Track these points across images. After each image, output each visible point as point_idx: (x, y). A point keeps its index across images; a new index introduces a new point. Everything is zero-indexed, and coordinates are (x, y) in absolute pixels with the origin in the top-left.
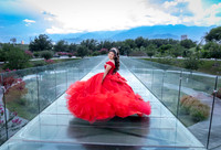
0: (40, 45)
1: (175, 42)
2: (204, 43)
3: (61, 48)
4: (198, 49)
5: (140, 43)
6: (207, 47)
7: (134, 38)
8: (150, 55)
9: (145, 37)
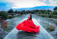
0: (11, 11)
1: (46, 10)
2: (53, 11)
3: (16, 12)
4: (52, 12)
5: (37, 11)
6: (54, 12)
7: (35, 9)
8: (40, 14)
9: (38, 9)
